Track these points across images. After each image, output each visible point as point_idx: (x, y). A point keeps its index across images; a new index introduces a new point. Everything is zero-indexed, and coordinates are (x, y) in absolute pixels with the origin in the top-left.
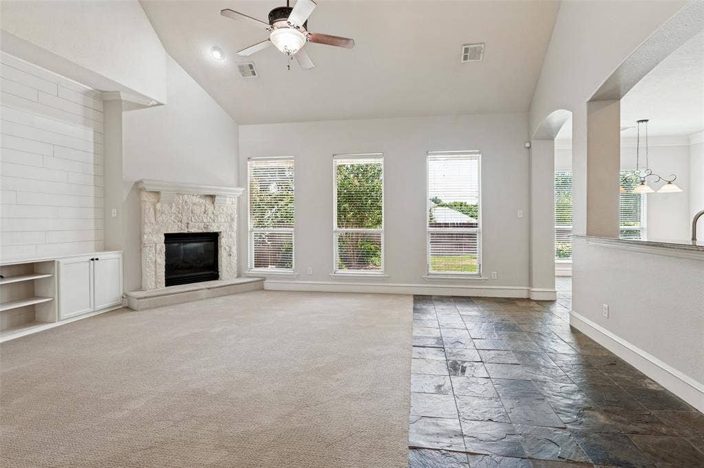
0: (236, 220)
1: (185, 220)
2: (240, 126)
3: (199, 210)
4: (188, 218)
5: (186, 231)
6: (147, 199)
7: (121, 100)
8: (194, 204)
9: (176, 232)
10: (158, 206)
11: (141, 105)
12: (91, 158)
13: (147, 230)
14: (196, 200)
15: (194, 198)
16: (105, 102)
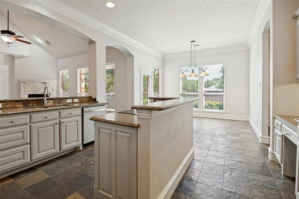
0: (55, 90)
1: (35, 90)
2: (58, 60)
3: (40, 87)
4: (36, 90)
5: (35, 94)
6: (22, 85)
7: (14, 57)
8: (38, 85)
9: (32, 94)
10: (25, 86)
11: (21, 57)
12: (8, 74)
13: (21, 93)
14: (39, 84)
15: (38, 84)
16: (13, 57)
